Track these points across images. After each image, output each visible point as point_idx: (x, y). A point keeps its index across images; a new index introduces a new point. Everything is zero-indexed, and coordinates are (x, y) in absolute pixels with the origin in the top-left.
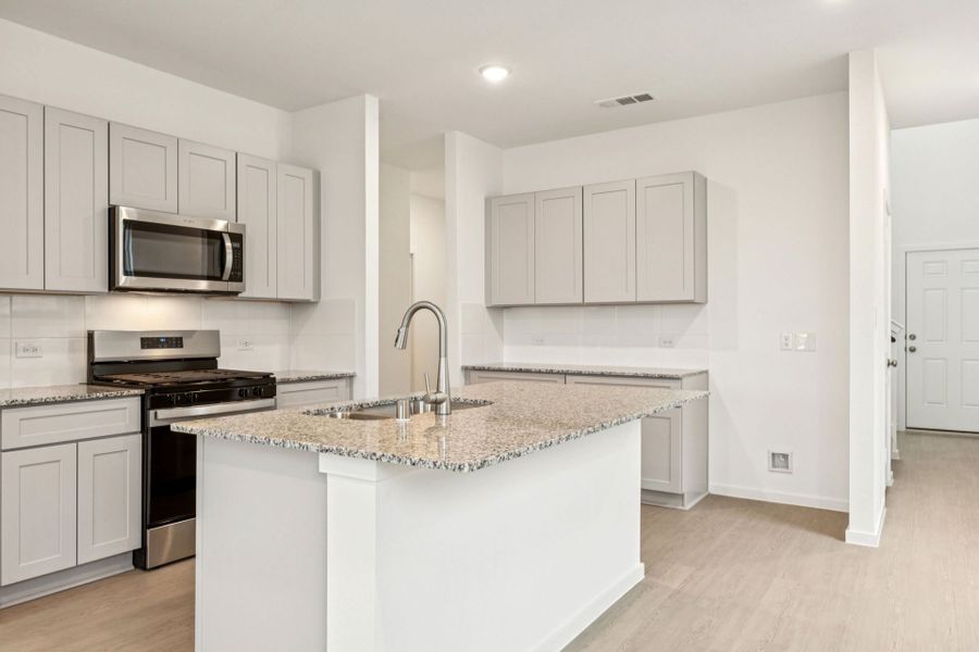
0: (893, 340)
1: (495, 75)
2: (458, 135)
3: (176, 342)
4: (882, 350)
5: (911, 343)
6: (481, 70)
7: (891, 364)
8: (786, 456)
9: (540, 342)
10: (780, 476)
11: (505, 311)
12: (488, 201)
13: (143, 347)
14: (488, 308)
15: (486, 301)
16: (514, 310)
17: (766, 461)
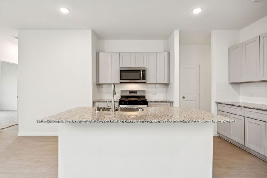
1: (197, 11)
3: (136, 92)
6: (192, 11)
9: (251, 95)
11: (240, 84)
12: (229, 49)
13: (129, 93)
14: (230, 83)
15: (229, 82)
16: (243, 84)
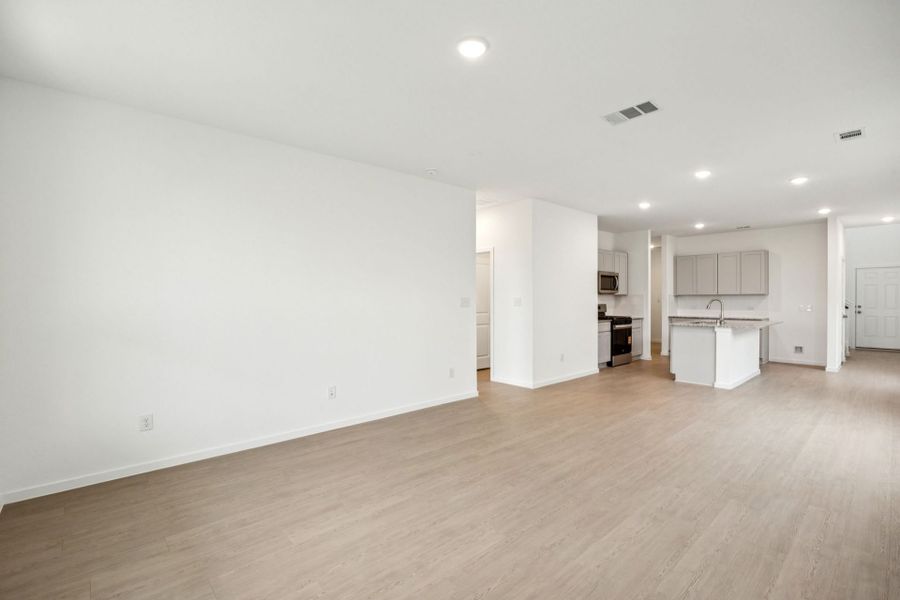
0: (847, 308)
2: (668, 237)
4: (840, 311)
5: (858, 309)
7: (845, 317)
8: (801, 348)
10: (798, 355)
14: (674, 296)
15: (674, 293)
17: (793, 350)
